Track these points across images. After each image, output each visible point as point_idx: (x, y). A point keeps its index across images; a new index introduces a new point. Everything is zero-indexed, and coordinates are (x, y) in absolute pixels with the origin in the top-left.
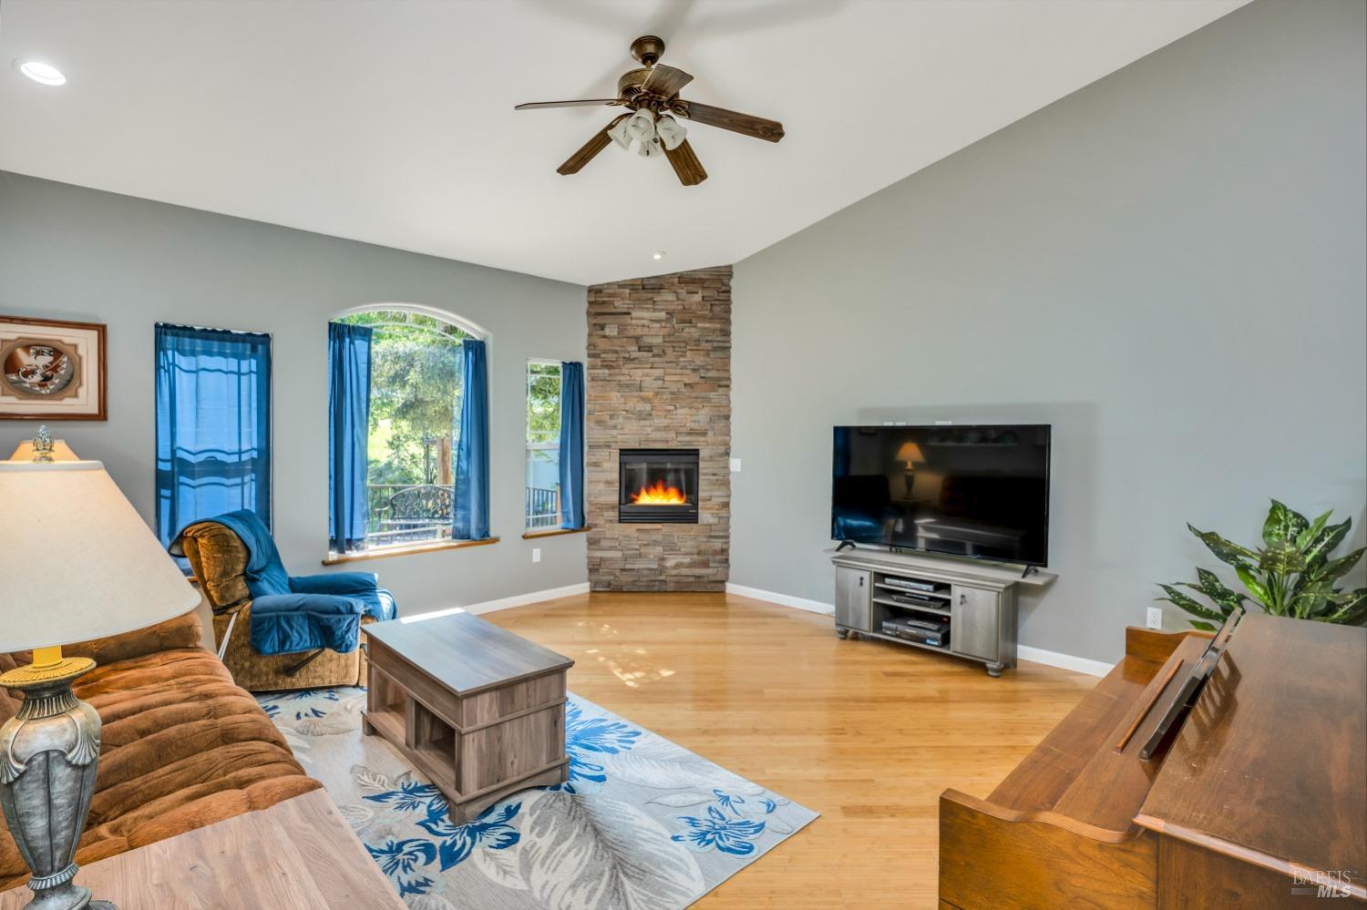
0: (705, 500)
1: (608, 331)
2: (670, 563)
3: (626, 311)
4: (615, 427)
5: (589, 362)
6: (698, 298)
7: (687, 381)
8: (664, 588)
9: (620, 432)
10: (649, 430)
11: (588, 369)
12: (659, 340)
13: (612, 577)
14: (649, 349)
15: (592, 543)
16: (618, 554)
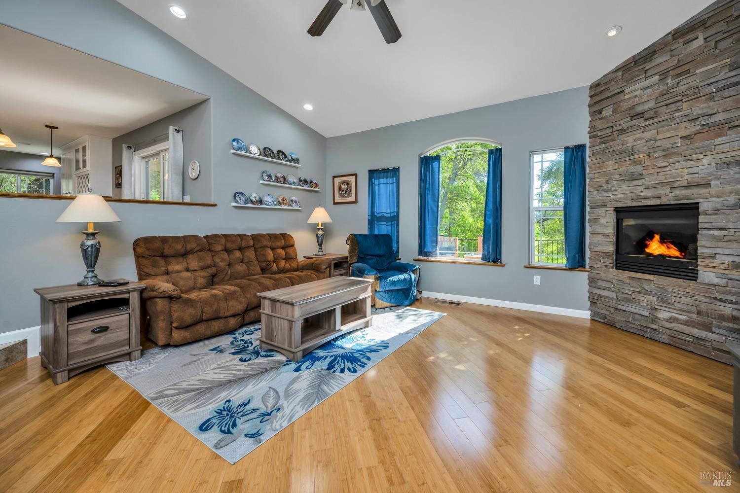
0: (706, 258)
1: (604, 113)
2: (663, 315)
3: (619, 90)
4: (609, 190)
5: (590, 143)
6: (700, 41)
7: (683, 133)
8: (656, 337)
9: (614, 193)
10: (641, 188)
11: (589, 148)
12: (651, 105)
13: (608, 313)
14: (641, 115)
15: (592, 282)
16: (613, 295)
